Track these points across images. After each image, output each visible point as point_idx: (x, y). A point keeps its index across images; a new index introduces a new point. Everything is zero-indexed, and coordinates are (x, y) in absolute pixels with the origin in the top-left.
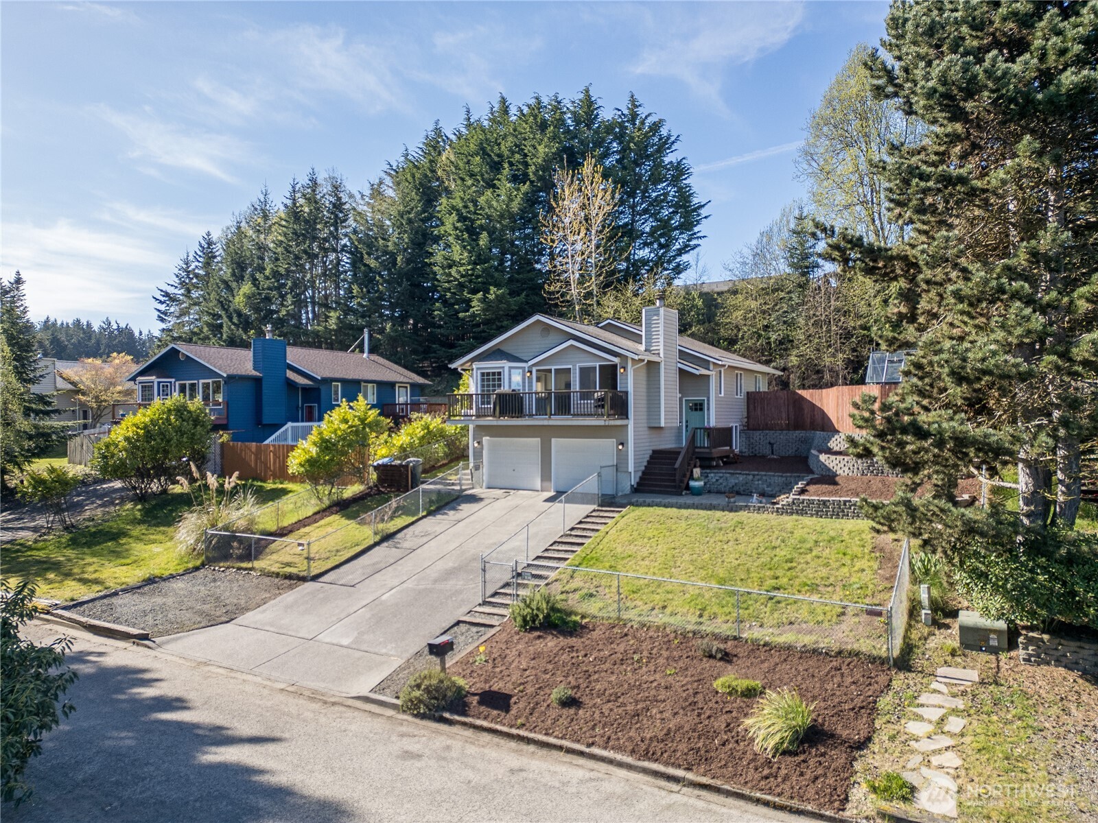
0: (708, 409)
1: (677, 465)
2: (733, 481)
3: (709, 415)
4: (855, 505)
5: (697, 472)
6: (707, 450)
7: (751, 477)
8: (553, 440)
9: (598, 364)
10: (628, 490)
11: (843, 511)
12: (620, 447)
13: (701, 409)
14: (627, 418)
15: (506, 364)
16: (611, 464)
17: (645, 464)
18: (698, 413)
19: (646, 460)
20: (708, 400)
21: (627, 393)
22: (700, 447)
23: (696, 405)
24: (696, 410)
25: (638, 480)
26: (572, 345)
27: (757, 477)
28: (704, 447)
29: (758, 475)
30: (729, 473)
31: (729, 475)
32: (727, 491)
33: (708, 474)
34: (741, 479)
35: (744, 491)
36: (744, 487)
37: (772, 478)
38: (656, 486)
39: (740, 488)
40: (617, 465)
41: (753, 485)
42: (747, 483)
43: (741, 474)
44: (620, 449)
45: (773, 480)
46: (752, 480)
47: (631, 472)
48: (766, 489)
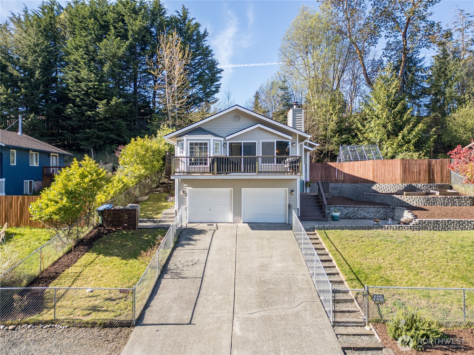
2: (345, 211)
4: (453, 222)
7: (357, 208)
8: (243, 190)
9: (276, 140)
11: (447, 226)
15: (212, 138)
26: (259, 127)
27: (360, 209)
29: (361, 207)
30: (343, 207)
31: (343, 208)
32: (343, 217)
33: (331, 208)
34: (351, 210)
35: (353, 217)
36: (353, 214)
37: (369, 208)
38: (311, 216)
39: (350, 215)
40: (289, 204)
41: (358, 213)
42: (354, 212)
43: (350, 207)
44: (293, 194)
45: (370, 210)
46: (357, 210)
47: (298, 209)
48: (366, 215)
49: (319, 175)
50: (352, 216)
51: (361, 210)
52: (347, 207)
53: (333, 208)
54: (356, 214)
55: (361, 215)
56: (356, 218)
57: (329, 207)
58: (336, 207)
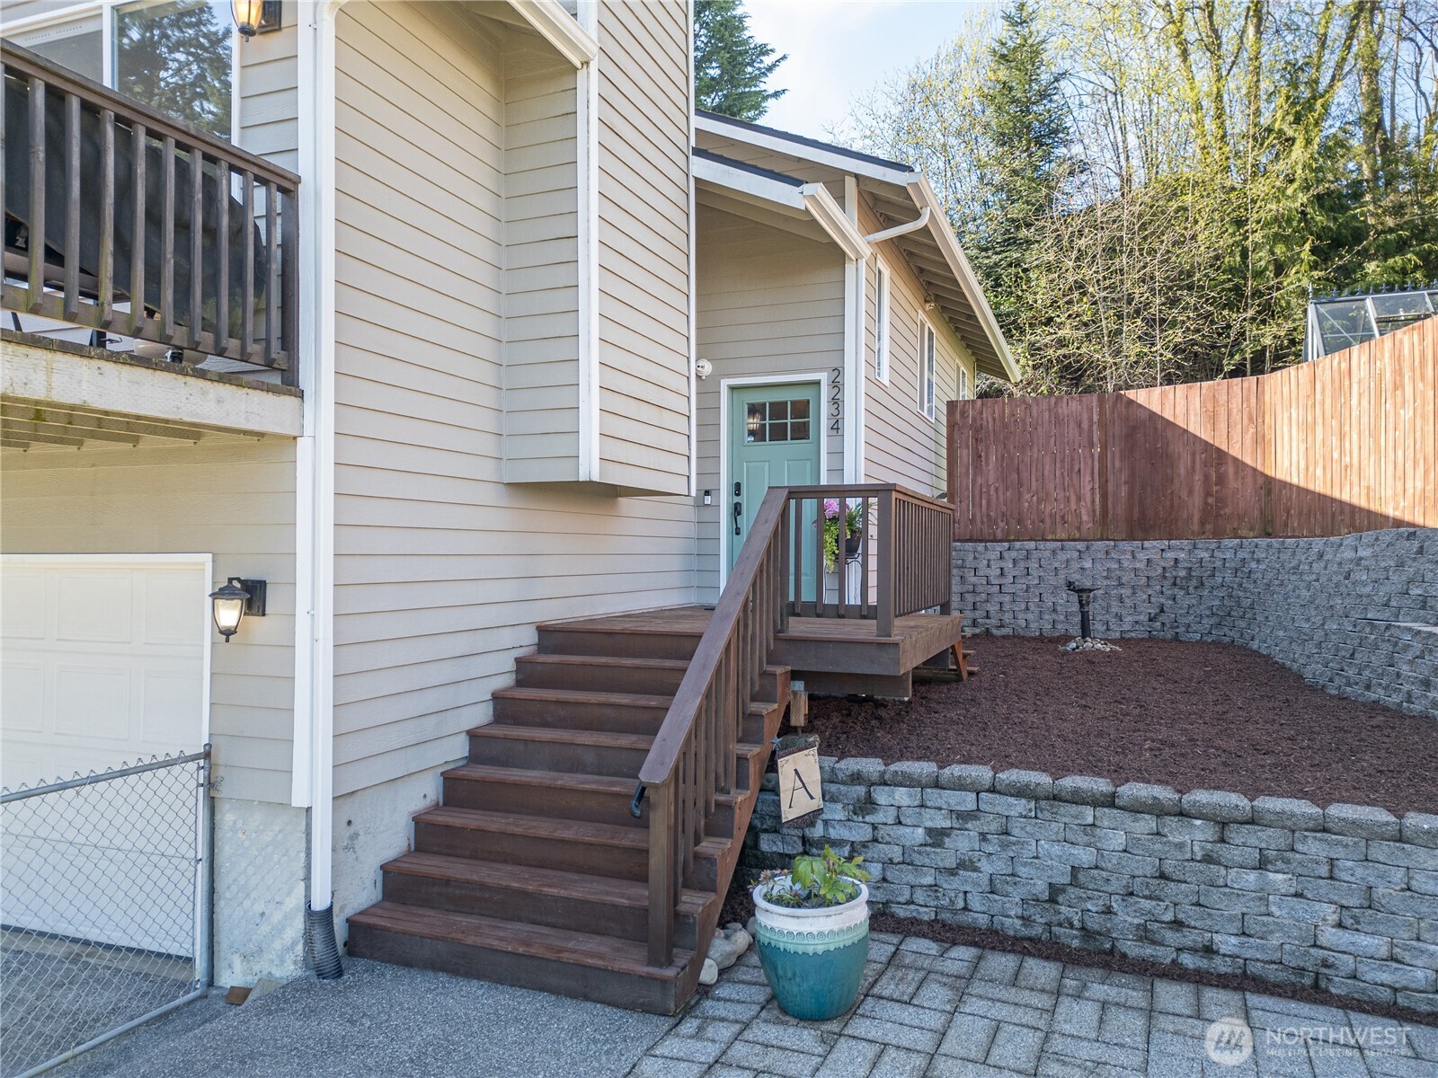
0: (836, 427)
1: (658, 765)
2: (1049, 850)
3: (837, 454)
5: (801, 780)
6: (866, 630)
7: (1198, 835)
9: (108, 6)
10: (281, 951)
12: (228, 614)
13: (801, 432)
14: (290, 384)
17: (480, 715)
18: (787, 447)
19: (485, 691)
20: (837, 385)
22: (817, 610)
23: (778, 409)
24: (778, 434)
27: (1246, 842)
28: (841, 612)
29: (1253, 820)
30: (1020, 792)
31: (1020, 806)
32: (1013, 925)
33: (881, 795)
34: (1118, 840)
36: (1147, 904)
37: (1380, 851)
38: (506, 906)
39: (1108, 911)
40: (207, 755)
41: (1215, 897)
42: (1163, 876)
43: (1110, 801)
44: (228, 633)
45: (1398, 875)
46: (1208, 859)
47: (309, 810)
48: (1329, 936)
49: (1087, 484)
50: (1127, 918)
51: (1262, 864)
52: (1077, 798)
53: (902, 796)
54: (1188, 913)
55: (1253, 927)
56: (1188, 960)
57: (856, 778)
58: (937, 784)
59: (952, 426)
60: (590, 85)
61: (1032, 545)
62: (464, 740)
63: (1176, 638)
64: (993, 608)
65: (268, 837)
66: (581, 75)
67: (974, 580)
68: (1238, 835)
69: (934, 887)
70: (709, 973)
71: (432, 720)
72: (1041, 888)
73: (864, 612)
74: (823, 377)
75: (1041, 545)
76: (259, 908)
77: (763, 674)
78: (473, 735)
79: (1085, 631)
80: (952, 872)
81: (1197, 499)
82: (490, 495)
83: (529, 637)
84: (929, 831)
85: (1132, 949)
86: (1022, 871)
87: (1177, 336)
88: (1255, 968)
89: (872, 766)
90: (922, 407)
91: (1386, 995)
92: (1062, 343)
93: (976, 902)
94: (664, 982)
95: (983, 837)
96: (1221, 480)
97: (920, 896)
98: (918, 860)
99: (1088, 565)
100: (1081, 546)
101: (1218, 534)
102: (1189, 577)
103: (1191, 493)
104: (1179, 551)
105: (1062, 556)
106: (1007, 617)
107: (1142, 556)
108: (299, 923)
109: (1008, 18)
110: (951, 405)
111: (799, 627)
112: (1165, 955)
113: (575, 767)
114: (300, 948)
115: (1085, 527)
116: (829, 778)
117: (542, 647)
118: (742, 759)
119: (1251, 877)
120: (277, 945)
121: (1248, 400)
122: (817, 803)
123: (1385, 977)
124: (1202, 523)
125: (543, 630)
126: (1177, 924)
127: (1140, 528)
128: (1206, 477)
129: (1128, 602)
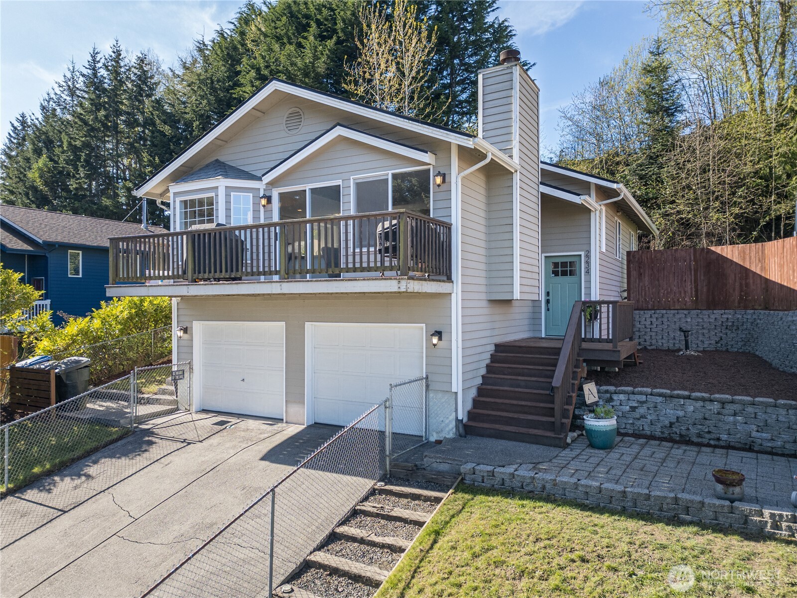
0: (588, 272)
1: (557, 381)
2: (670, 412)
3: (589, 281)
5: (591, 392)
6: (609, 346)
7: (716, 406)
8: (308, 325)
9: (390, 172)
10: (449, 430)
12: (435, 340)
13: (574, 273)
14: (449, 279)
15: (221, 183)
16: (416, 374)
17: (483, 371)
18: (568, 278)
19: (484, 364)
20: (588, 256)
21: (448, 227)
22: (592, 340)
23: (564, 264)
24: (564, 273)
25: (469, 406)
26: (341, 139)
27: (730, 408)
28: (600, 341)
29: (732, 402)
30: (660, 395)
31: (660, 399)
32: (658, 434)
33: (615, 397)
34: (691, 408)
35: (699, 435)
36: (700, 427)
37: (769, 410)
38: (509, 421)
39: (688, 429)
40: (427, 378)
41: (720, 424)
42: (705, 419)
43: (689, 397)
44: (435, 345)
45: (774, 416)
46: (719, 413)
47: (456, 393)
48: (754, 434)
49: (689, 287)
50: (694, 431)
51: (735, 415)
52: (679, 397)
53: (622, 397)
54: (712, 429)
55: (732, 432)
56: (712, 442)
57: (607, 392)
58: (633, 393)
59: (629, 262)
60: (517, 177)
61: (664, 311)
62: (481, 378)
63: (727, 351)
64: (648, 338)
65: (443, 400)
66: (514, 175)
67: (639, 326)
68: (728, 406)
69: (633, 424)
70: (569, 440)
71: (475, 371)
72: (667, 423)
73: (608, 341)
74: (582, 253)
75: (668, 312)
76: (441, 419)
77: (576, 360)
78: (483, 377)
79: (687, 348)
80: (639, 419)
81: (737, 293)
82: (484, 304)
83: (493, 348)
84: (631, 407)
85: (695, 439)
86: (661, 418)
87: (736, 210)
88: (732, 444)
89: (612, 388)
90: (616, 256)
91: (770, 449)
92: (679, 212)
93: (646, 428)
94: (560, 438)
95: (648, 409)
96: (747, 285)
97: (628, 426)
98: (627, 415)
99: (689, 320)
100: (686, 312)
101: (746, 308)
102: (733, 326)
103: (734, 290)
104: (729, 314)
105: (678, 316)
106: (654, 342)
107: (713, 316)
108: (454, 423)
109: (651, 53)
110: (629, 253)
111: (585, 345)
112: (705, 441)
113: (519, 386)
114: (454, 430)
115: (688, 304)
116: (599, 392)
117: (496, 351)
118: (573, 384)
119: (732, 418)
120: (447, 429)
121: (758, 253)
122: (597, 399)
123: (770, 445)
124: (739, 303)
125: (497, 346)
126: (709, 432)
127: (712, 305)
128: (741, 285)
129: (707, 336)
